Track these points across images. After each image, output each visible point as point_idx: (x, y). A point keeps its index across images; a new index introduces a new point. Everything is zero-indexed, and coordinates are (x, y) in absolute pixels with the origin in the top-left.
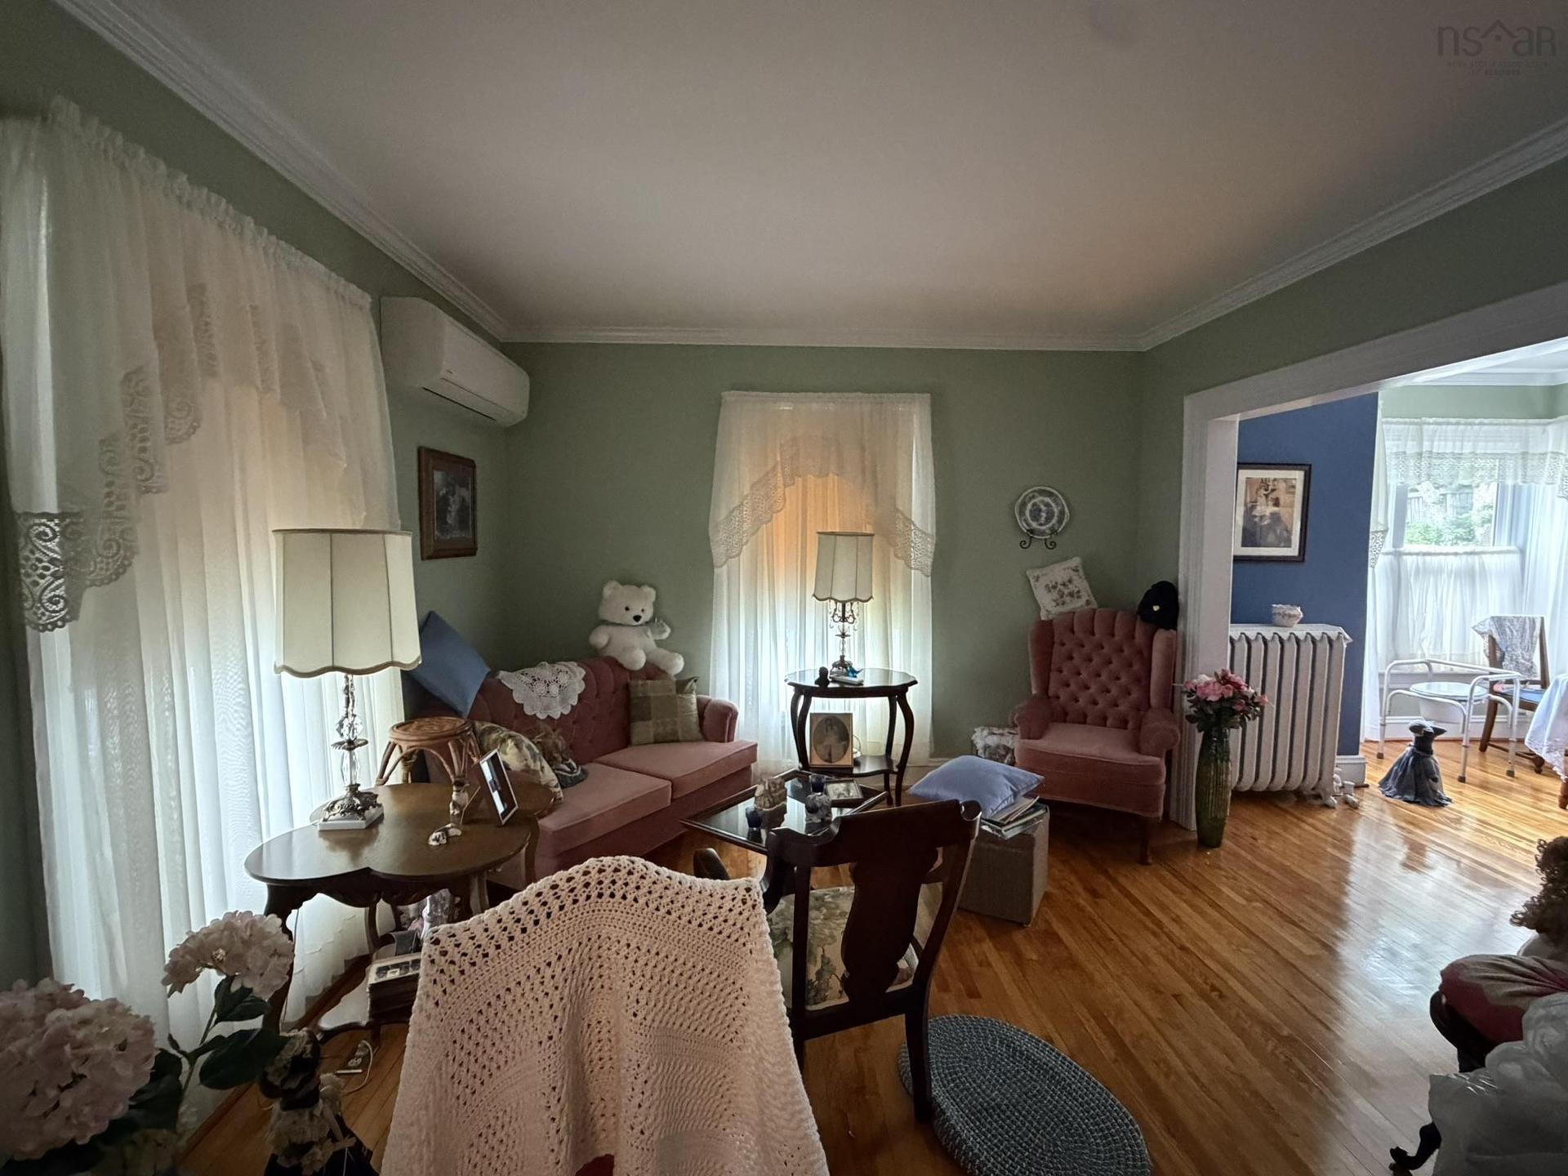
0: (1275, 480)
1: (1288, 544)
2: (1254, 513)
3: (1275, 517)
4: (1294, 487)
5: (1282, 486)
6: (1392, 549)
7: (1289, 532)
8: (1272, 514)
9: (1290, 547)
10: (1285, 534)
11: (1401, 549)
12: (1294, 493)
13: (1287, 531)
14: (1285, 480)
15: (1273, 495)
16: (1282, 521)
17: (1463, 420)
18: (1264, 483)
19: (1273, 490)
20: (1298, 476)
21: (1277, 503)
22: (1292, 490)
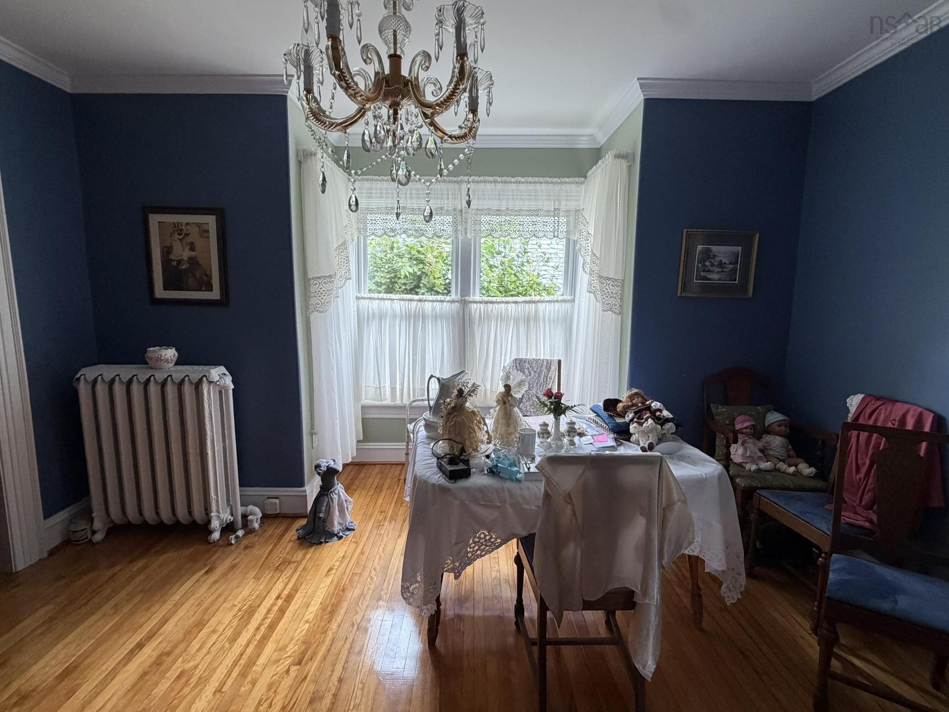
0: (187, 224)
1: (210, 288)
2: (172, 257)
3: (193, 261)
4: (208, 231)
5: (194, 230)
6: (459, 297)
7: (209, 277)
8: (190, 258)
9: (212, 290)
10: (205, 278)
11: (467, 298)
12: (208, 237)
13: (207, 276)
14: (198, 225)
15: (188, 240)
16: (200, 265)
17: (499, 179)
18: (176, 226)
19: (187, 235)
20: (210, 221)
21: (192, 247)
22: (206, 234)
